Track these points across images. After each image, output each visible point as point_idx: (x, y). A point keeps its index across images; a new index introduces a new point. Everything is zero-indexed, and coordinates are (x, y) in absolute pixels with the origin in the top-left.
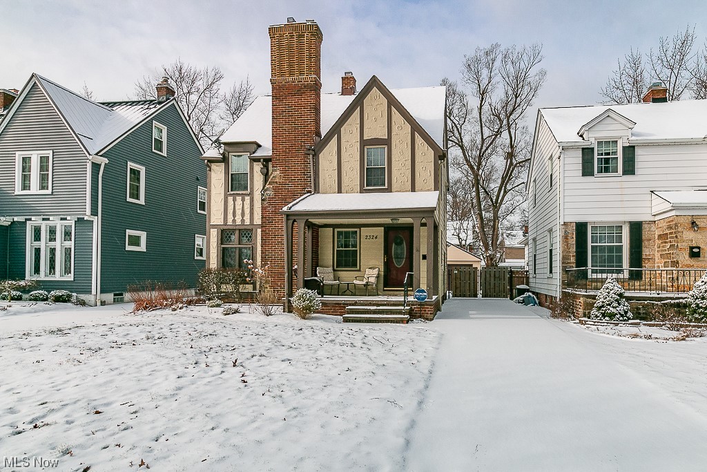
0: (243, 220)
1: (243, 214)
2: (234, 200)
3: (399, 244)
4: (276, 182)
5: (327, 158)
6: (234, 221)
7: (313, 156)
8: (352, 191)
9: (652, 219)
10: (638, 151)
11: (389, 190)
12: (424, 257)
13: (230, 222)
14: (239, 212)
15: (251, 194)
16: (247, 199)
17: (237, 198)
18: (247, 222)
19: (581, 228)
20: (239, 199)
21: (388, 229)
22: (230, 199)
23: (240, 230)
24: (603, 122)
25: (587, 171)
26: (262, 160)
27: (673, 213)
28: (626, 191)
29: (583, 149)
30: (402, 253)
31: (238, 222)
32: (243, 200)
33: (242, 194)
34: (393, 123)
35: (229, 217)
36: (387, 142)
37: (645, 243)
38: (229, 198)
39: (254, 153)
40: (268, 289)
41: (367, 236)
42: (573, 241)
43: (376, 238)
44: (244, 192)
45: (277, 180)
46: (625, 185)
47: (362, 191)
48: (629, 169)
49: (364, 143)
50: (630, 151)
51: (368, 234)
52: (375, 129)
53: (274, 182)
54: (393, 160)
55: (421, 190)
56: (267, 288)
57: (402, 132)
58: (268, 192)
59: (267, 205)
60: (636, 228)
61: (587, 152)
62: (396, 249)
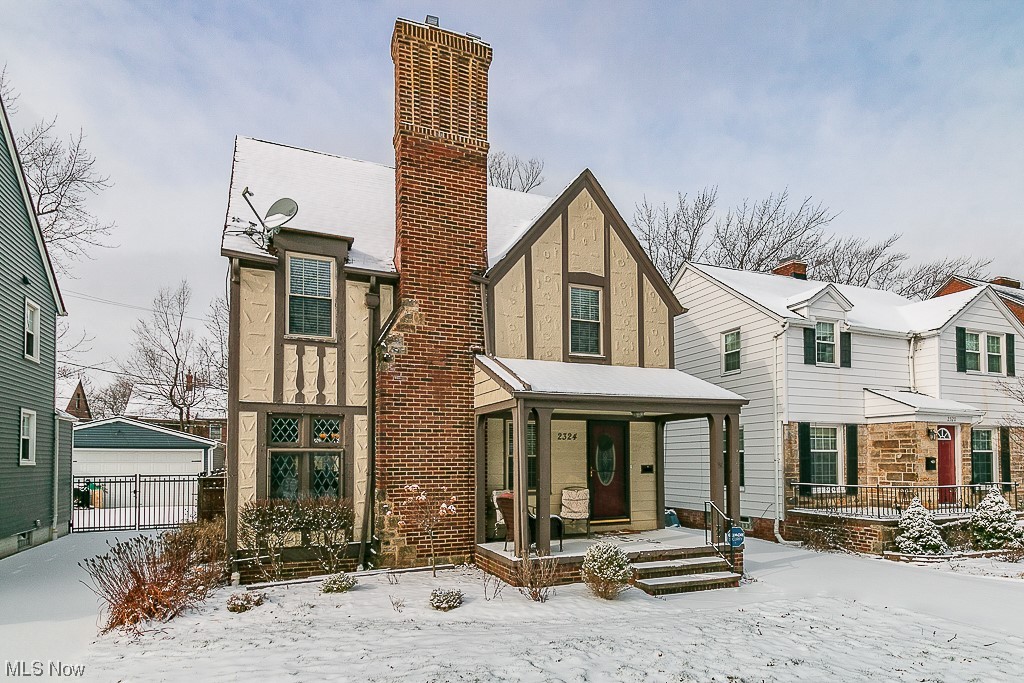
0: (321, 397)
1: (321, 383)
2: (300, 353)
3: (605, 447)
4: (413, 327)
5: (508, 296)
6: (300, 396)
7: (486, 285)
8: (550, 358)
9: (865, 421)
10: (854, 340)
11: (607, 360)
12: (646, 469)
13: (289, 397)
14: (311, 379)
15: (341, 345)
16: (331, 353)
17: (307, 348)
18: (331, 399)
19: (804, 429)
20: (311, 352)
21: (593, 423)
22: (290, 351)
23: (312, 416)
24: (823, 299)
25: (809, 359)
26: (373, 279)
27: (913, 418)
28: (844, 387)
29: (805, 329)
30: (611, 464)
31: (310, 398)
32: (321, 354)
33: (321, 342)
34: (612, 254)
35: (285, 389)
36: (604, 282)
37: (859, 450)
38: (286, 347)
39: (347, 260)
40: (397, 537)
41: (560, 434)
42: (796, 447)
43: (575, 437)
44: (325, 338)
45: (414, 323)
46: (843, 379)
47: (567, 359)
48: (846, 362)
49: (569, 278)
50: (846, 337)
51: (562, 431)
52: (585, 258)
53: (407, 327)
54: (613, 313)
55: (652, 366)
56: (393, 535)
57: (624, 271)
58: (395, 345)
59: (393, 370)
60: (852, 431)
61: (809, 333)
62: (601, 457)
